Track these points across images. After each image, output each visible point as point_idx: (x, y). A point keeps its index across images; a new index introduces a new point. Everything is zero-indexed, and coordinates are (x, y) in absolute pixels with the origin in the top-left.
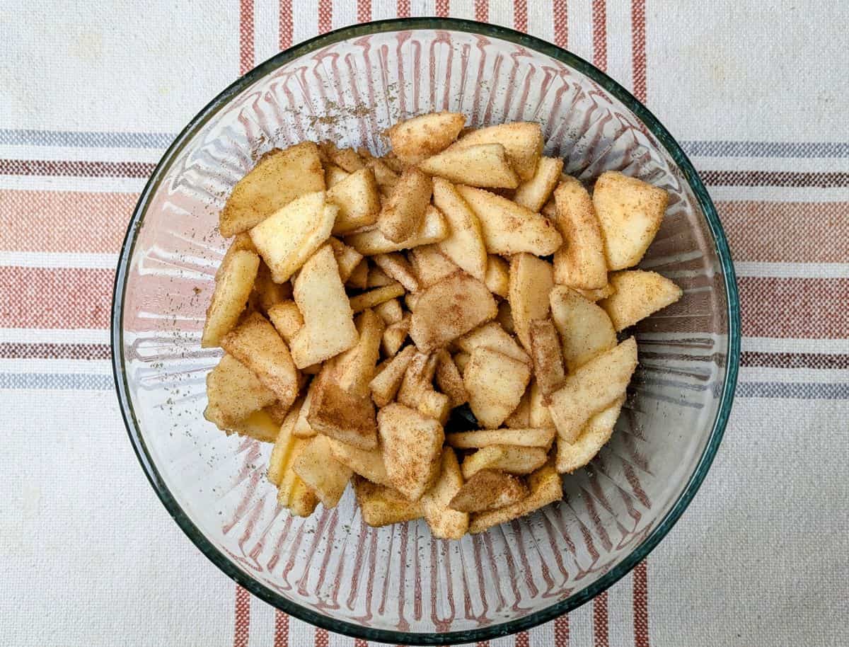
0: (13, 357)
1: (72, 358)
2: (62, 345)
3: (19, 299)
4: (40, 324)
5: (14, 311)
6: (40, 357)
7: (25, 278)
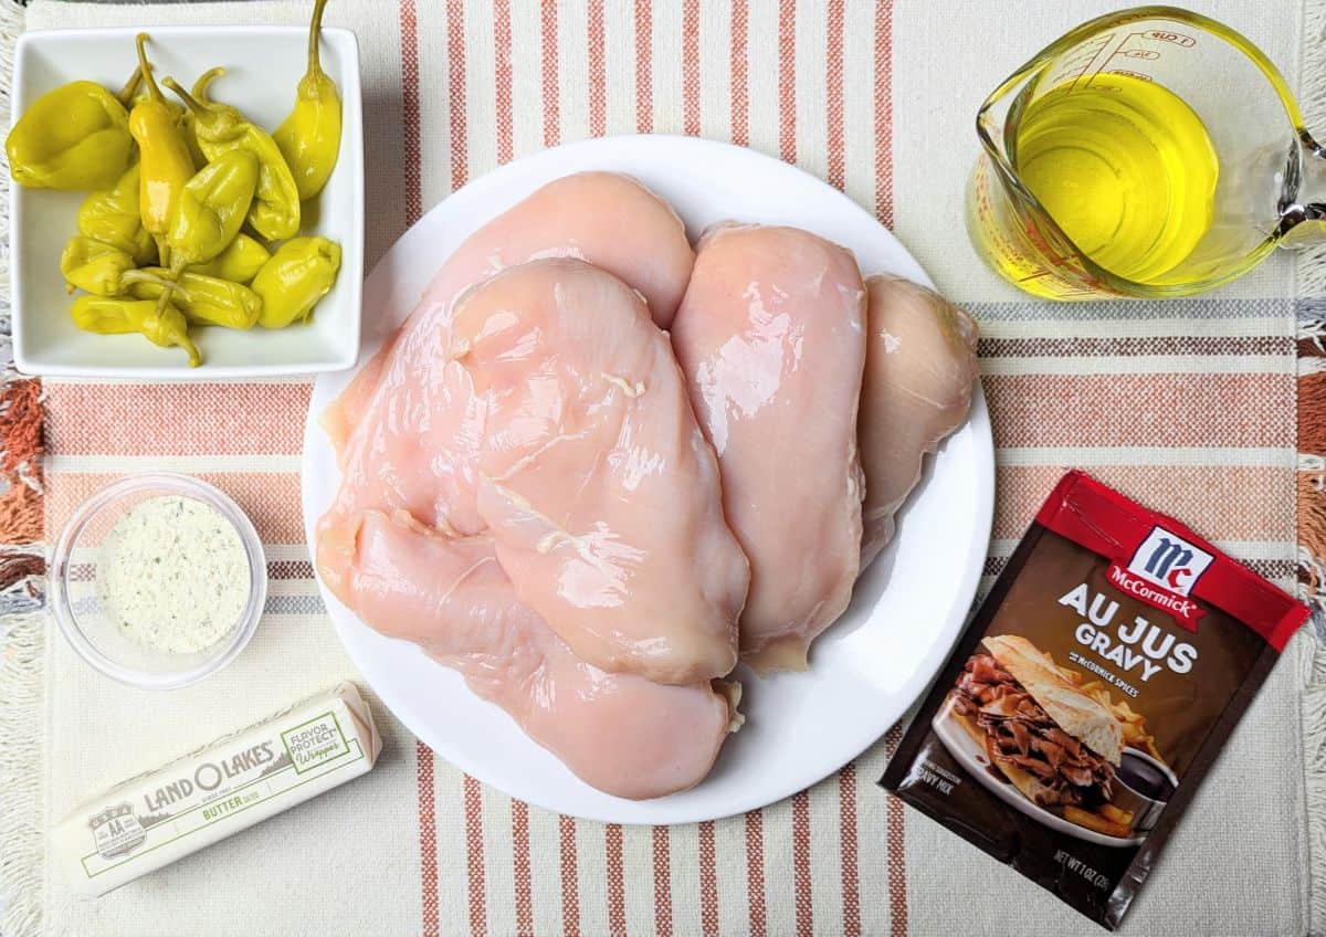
0: (1170, 339)
1: (1096, 340)
2: (1109, 354)
3: (1163, 409)
4: (1136, 380)
5: (1170, 394)
6: (1135, 339)
7: (1156, 434)
